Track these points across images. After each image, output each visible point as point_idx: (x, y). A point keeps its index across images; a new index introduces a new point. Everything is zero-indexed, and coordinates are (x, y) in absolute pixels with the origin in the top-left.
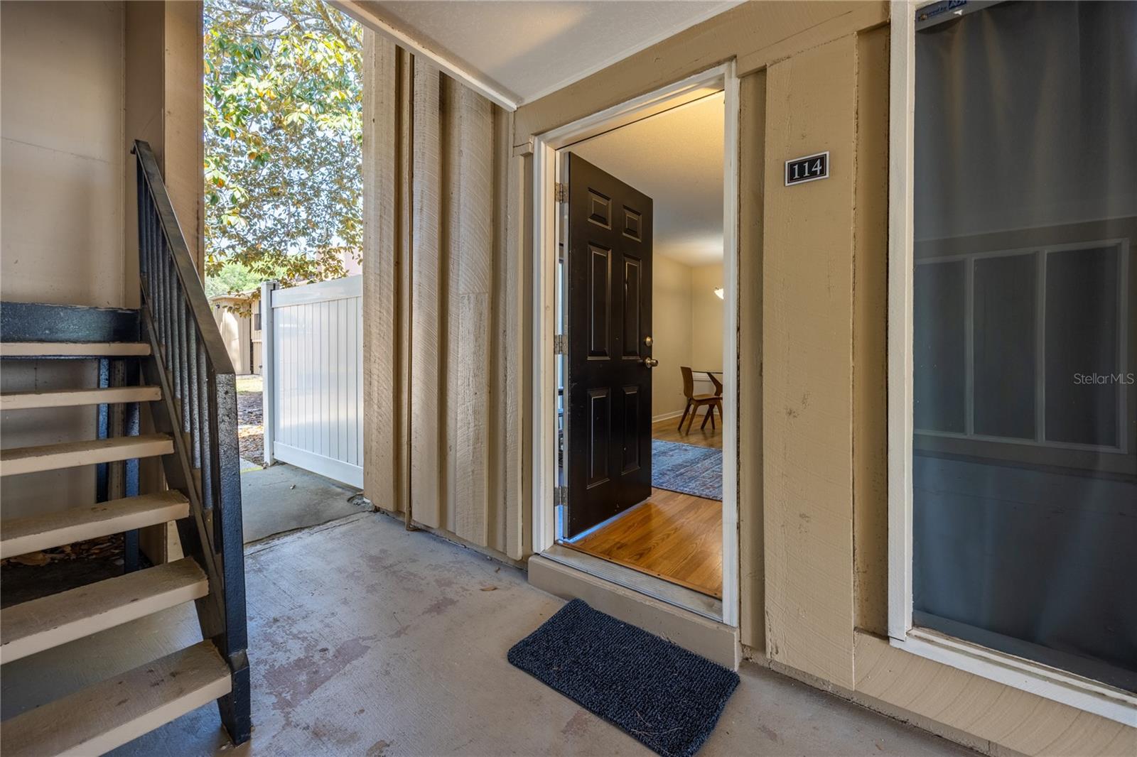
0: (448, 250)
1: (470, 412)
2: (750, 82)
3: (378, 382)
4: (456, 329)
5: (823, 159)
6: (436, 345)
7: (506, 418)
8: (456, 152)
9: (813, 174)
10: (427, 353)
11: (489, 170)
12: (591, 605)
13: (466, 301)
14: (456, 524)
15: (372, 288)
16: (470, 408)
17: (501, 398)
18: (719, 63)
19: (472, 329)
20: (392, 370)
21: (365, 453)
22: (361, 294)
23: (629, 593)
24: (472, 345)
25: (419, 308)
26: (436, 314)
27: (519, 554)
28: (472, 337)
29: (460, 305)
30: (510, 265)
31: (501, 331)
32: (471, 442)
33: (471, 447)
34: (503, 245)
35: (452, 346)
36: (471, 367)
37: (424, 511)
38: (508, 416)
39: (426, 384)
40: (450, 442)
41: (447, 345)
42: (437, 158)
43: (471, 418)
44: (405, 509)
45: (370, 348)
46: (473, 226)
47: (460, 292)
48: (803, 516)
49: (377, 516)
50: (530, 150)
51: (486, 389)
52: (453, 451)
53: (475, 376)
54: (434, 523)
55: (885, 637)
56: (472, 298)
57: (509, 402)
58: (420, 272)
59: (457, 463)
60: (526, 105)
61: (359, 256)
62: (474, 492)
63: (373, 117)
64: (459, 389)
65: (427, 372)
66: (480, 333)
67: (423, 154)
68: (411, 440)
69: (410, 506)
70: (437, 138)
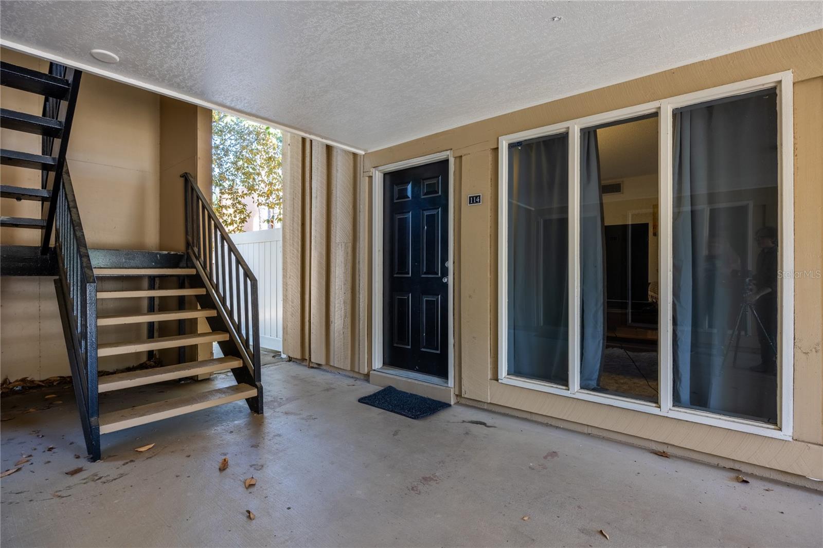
0: (330, 220)
1: (342, 303)
2: (458, 160)
3: (292, 289)
4: (335, 261)
5: (479, 196)
6: (324, 268)
7: (359, 305)
8: (335, 169)
9: (477, 202)
10: (319, 273)
11: (352, 181)
12: (397, 389)
13: (340, 246)
14: (335, 362)
15: (288, 237)
16: (342, 301)
17: (357, 296)
18: (447, 150)
19: (343, 261)
20: (300, 282)
21: (284, 329)
22: (281, 239)
23: (413, 381)
24: (343, 269)
25: (315, 249)
26: (324, 253)
27: (366, 371)
28: (343, 265)
29: (337, 248)
30: (361, 230)
31: (357, 261)
32: (343, 318)
33: (343, 320)
34: (358, 218)
35: (332, 269)
36: (343, 280)
37: (317, 356)
38: (361, 304)
39: (319, 289)
40: (332, 319)
41: (330, 268)
42: (325, 171)
43: (342, 306)
44: (307, 357)
45: (286, 270)
46: (343, 209)
47: (337, 242)
48: (474, 338)
49: (291, 363)
50: (371, 175)
51: (350, 291)
52: (333, 323)
53: (345, 284)
54: (323, 362)
55: (497, 380)
56: (343, 246)
57: (361, 297)
58: (316, 230)
59: (336, 329)
60: (369, 153)
61: (258, 200)
62: (344, 343)
63: (289, 143)
64: (337, 291)
65: (319, 283)
66: (347, 263)
67: (317, 168)
68: (310, 319)
69: (310, 355)
70: (325, 161)
